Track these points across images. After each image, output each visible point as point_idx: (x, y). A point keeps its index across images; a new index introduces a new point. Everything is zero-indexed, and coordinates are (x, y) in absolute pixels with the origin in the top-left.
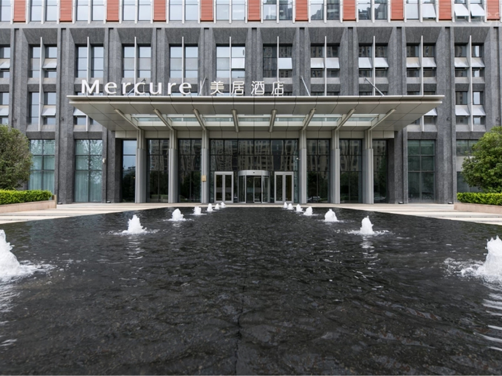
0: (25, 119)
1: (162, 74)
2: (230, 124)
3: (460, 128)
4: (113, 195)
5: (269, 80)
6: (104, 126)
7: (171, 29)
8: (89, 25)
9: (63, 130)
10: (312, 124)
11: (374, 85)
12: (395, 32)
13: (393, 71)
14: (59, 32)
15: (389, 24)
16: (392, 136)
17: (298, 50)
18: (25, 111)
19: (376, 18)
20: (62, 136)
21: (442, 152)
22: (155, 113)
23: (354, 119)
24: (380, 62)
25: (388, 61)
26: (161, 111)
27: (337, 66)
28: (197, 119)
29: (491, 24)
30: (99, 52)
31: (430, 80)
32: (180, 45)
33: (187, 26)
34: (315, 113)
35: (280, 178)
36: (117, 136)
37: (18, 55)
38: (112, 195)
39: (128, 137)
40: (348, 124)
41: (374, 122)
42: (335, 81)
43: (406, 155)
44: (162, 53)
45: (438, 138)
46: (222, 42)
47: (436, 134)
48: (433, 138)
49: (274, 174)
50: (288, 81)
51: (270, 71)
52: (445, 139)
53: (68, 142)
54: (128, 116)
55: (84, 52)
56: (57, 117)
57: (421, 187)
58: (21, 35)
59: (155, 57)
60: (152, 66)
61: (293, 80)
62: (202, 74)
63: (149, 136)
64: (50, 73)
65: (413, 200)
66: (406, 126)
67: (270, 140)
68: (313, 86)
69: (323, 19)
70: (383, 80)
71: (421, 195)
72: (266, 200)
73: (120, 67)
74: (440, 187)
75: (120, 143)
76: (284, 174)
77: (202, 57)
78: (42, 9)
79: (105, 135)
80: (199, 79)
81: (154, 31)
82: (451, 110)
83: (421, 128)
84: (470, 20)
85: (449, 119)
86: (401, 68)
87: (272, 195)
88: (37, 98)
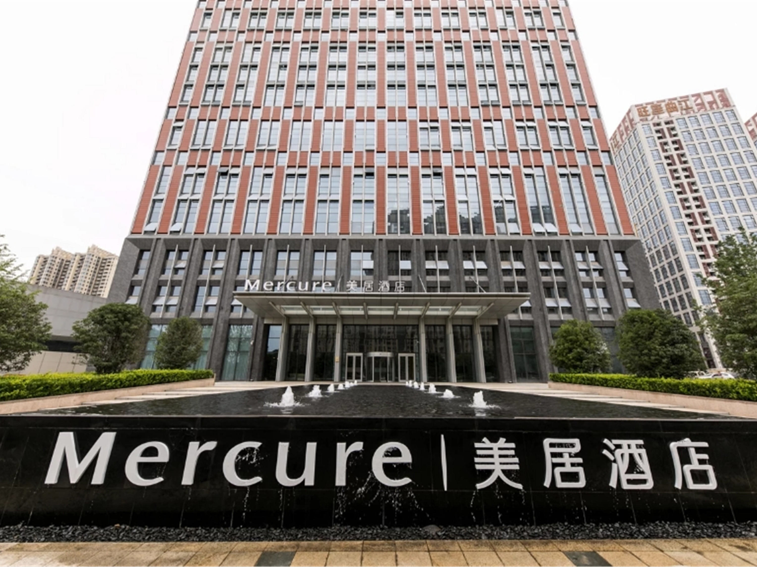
0: (190, 308)
1: (307, 273)
2: (362, 313)
3: (552, 317)
4: (257, 375)
5: (393, 278)
6: (256, 313)
7: (317, 240)
8: (253, 236)
9: (221, 317)
10: (428, 313)
11: (477, 283)
12: (489, 243)
13: (492, 271)
14: (229, 241)
15: (484, 237)
16: (496, 323)
17: (415, 255)
18: (192, 301)
19: (474, 232)
20: (220, 321)
21: (540, 337)
22: (300, 305)
23: (463, 310)
24: (481, 265)
25: (487, 264)
26: (306, 303)
27: (447, 267)
28: (334, 309)
29: (564, 238)
30: (259, 256)
31: (522, 279)
32: (323, 251)
33: (329, 237)
34: (431, 305)
35: (403, 359)
36: (266, 322)
37: (194, 258)
38: (256, 373)
39: (275, 323)
40: (458, 313)
41: (479, 312)
42: (445, 278)
43: (510, 339)
44: (308, 257)
45: (535, 325)
46: (355, 249)
47: (532, 322)
48: (531, 325)
49: (397, 356)
50: (408, 278)
51: (394, 270)
52: (541, 326)
53: (224, 327)
54: (278, 307)
55: (246, 256)
56: (218, 306)
57: (527, 369)
58: (199, 243)
59: (302, 260)
60: (299, 266)
61: (413, 278)
62: (339, 273)
63: (292, 322)
64: (217, 272)
65: (521, 379)
66: (506, 315)
67: (394, 325)
68: (428, 282)
69: (433, 233)
70: (484, 278)
71: (527, 375)
72: (391, 379)
73: (274, 267)
74: (543, 368)
75: (267, 328)
76: (407, 355)
77: (339, 260)
78: (219, 224)
79: (255, 321)
80: (336, 276)
81: (304, 241)
82: (543, 303)
83: (519, 317)
84: (546, 235)
85: (541, 309)
86: (497, 269)
87: (397, 375)
88: (203, 290)
